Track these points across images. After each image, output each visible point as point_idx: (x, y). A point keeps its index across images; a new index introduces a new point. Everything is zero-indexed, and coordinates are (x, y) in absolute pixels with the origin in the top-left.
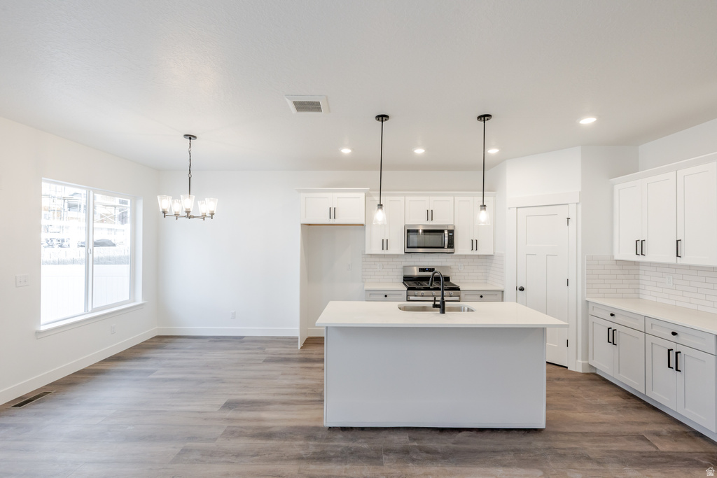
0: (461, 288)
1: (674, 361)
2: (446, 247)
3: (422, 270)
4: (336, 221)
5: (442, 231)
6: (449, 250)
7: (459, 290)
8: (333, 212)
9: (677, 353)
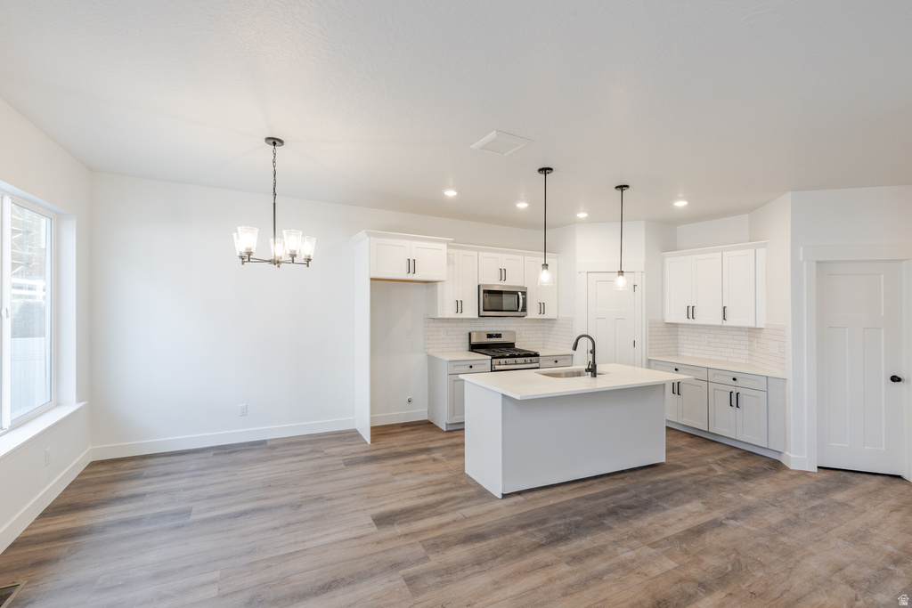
0: (541, 354)
1: (735, 400)
2: (520, 310)
3: (490, 336)
4: (415, 277)
5: (516, 293)
6: (523, 313)
7: (538, 355)
8: (411, 265)
9: (737, 394)
